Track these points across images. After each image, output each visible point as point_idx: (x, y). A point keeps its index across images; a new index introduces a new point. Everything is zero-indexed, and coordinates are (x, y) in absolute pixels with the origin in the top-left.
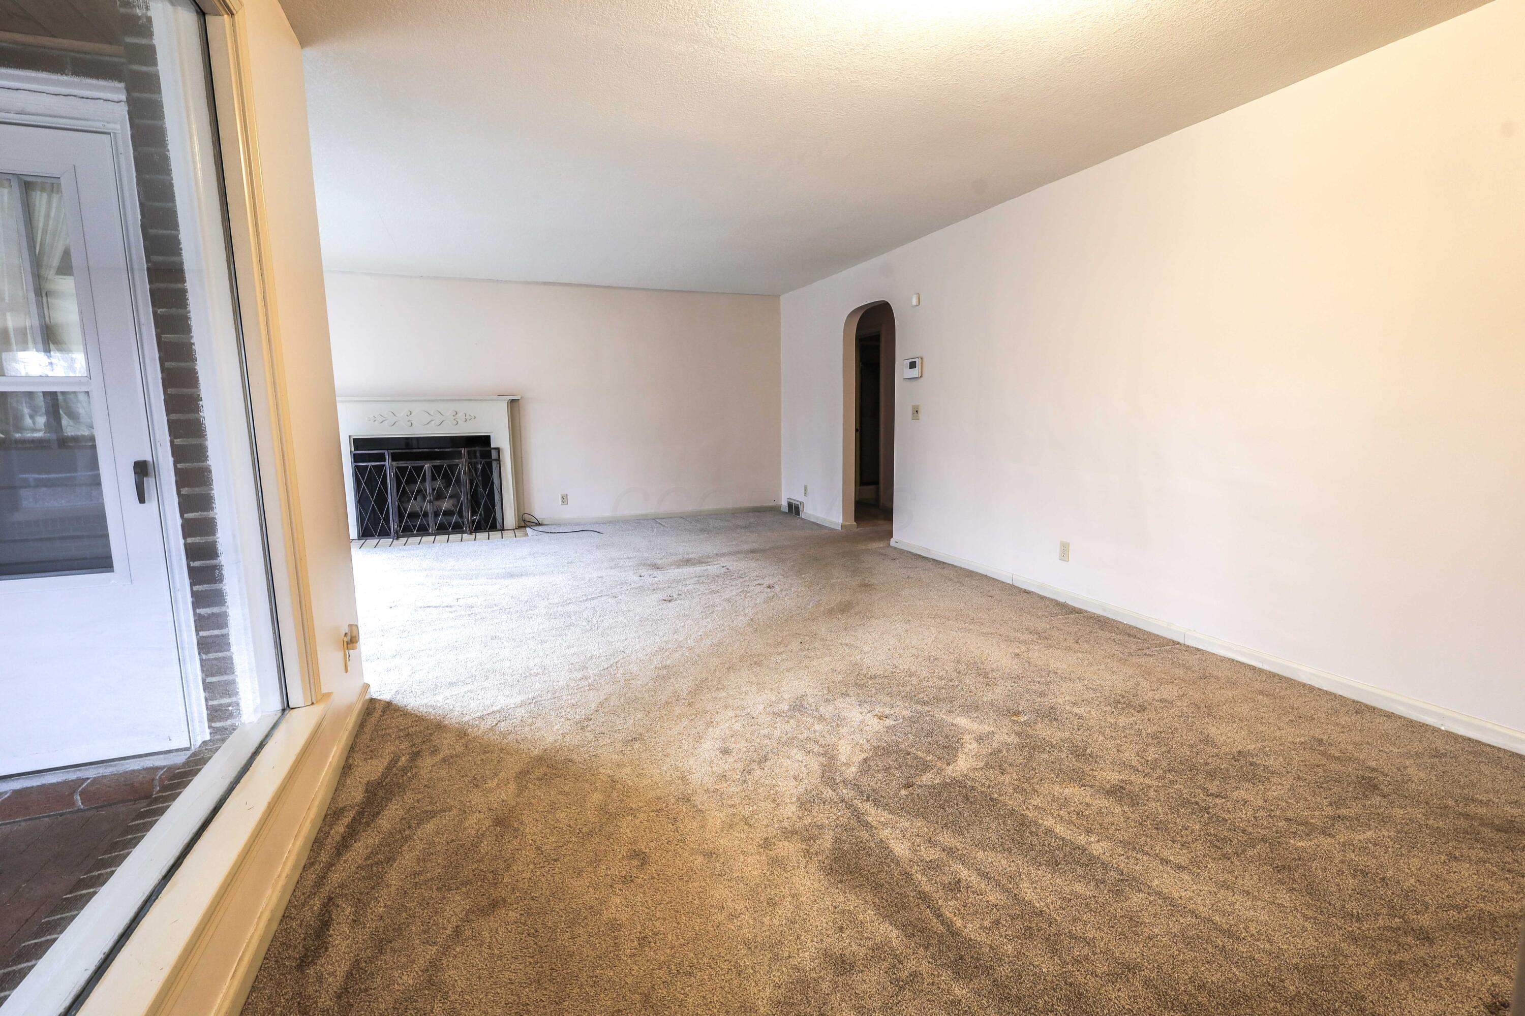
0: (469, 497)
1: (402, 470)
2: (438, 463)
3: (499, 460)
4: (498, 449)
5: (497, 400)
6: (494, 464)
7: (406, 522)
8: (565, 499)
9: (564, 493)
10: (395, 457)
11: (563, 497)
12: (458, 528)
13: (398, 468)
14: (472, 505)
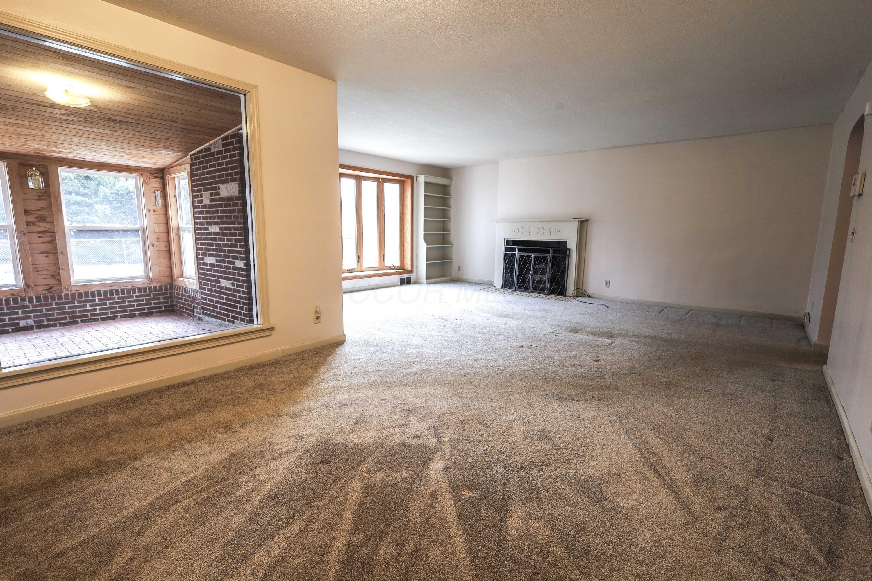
0: (550, 275)
1: (522, 257)
2: (538, 254)
3: (569, 256)
4: (569, 250)
5: (573, 221)
6: (567, 257)
7: (520, 283)
8: (608, 284)
9: (608, 280)
10: (520, 250)
11: (607, 283)
12: (542, 291)
13: (520, 255)
14: (551, 280)
